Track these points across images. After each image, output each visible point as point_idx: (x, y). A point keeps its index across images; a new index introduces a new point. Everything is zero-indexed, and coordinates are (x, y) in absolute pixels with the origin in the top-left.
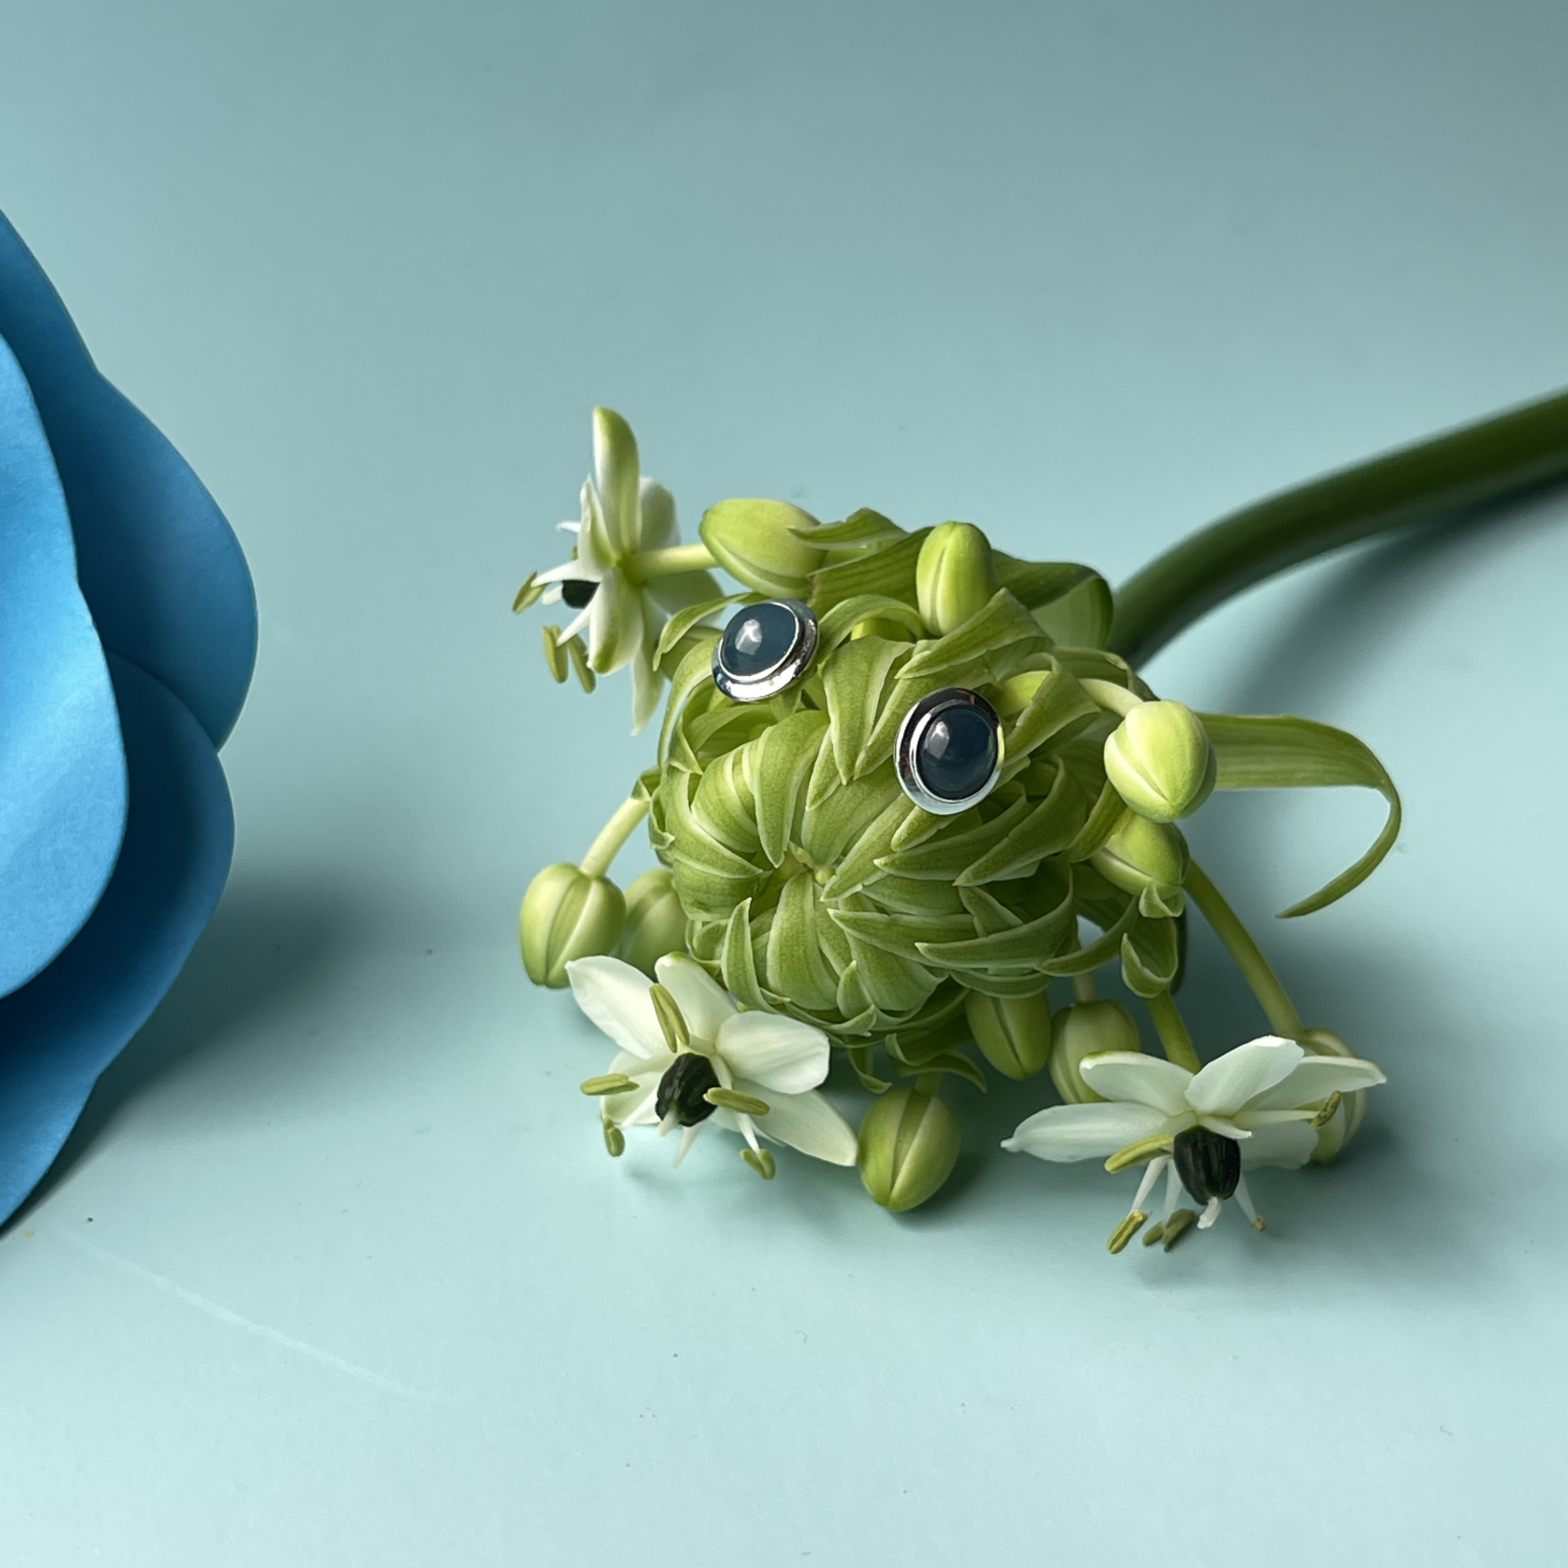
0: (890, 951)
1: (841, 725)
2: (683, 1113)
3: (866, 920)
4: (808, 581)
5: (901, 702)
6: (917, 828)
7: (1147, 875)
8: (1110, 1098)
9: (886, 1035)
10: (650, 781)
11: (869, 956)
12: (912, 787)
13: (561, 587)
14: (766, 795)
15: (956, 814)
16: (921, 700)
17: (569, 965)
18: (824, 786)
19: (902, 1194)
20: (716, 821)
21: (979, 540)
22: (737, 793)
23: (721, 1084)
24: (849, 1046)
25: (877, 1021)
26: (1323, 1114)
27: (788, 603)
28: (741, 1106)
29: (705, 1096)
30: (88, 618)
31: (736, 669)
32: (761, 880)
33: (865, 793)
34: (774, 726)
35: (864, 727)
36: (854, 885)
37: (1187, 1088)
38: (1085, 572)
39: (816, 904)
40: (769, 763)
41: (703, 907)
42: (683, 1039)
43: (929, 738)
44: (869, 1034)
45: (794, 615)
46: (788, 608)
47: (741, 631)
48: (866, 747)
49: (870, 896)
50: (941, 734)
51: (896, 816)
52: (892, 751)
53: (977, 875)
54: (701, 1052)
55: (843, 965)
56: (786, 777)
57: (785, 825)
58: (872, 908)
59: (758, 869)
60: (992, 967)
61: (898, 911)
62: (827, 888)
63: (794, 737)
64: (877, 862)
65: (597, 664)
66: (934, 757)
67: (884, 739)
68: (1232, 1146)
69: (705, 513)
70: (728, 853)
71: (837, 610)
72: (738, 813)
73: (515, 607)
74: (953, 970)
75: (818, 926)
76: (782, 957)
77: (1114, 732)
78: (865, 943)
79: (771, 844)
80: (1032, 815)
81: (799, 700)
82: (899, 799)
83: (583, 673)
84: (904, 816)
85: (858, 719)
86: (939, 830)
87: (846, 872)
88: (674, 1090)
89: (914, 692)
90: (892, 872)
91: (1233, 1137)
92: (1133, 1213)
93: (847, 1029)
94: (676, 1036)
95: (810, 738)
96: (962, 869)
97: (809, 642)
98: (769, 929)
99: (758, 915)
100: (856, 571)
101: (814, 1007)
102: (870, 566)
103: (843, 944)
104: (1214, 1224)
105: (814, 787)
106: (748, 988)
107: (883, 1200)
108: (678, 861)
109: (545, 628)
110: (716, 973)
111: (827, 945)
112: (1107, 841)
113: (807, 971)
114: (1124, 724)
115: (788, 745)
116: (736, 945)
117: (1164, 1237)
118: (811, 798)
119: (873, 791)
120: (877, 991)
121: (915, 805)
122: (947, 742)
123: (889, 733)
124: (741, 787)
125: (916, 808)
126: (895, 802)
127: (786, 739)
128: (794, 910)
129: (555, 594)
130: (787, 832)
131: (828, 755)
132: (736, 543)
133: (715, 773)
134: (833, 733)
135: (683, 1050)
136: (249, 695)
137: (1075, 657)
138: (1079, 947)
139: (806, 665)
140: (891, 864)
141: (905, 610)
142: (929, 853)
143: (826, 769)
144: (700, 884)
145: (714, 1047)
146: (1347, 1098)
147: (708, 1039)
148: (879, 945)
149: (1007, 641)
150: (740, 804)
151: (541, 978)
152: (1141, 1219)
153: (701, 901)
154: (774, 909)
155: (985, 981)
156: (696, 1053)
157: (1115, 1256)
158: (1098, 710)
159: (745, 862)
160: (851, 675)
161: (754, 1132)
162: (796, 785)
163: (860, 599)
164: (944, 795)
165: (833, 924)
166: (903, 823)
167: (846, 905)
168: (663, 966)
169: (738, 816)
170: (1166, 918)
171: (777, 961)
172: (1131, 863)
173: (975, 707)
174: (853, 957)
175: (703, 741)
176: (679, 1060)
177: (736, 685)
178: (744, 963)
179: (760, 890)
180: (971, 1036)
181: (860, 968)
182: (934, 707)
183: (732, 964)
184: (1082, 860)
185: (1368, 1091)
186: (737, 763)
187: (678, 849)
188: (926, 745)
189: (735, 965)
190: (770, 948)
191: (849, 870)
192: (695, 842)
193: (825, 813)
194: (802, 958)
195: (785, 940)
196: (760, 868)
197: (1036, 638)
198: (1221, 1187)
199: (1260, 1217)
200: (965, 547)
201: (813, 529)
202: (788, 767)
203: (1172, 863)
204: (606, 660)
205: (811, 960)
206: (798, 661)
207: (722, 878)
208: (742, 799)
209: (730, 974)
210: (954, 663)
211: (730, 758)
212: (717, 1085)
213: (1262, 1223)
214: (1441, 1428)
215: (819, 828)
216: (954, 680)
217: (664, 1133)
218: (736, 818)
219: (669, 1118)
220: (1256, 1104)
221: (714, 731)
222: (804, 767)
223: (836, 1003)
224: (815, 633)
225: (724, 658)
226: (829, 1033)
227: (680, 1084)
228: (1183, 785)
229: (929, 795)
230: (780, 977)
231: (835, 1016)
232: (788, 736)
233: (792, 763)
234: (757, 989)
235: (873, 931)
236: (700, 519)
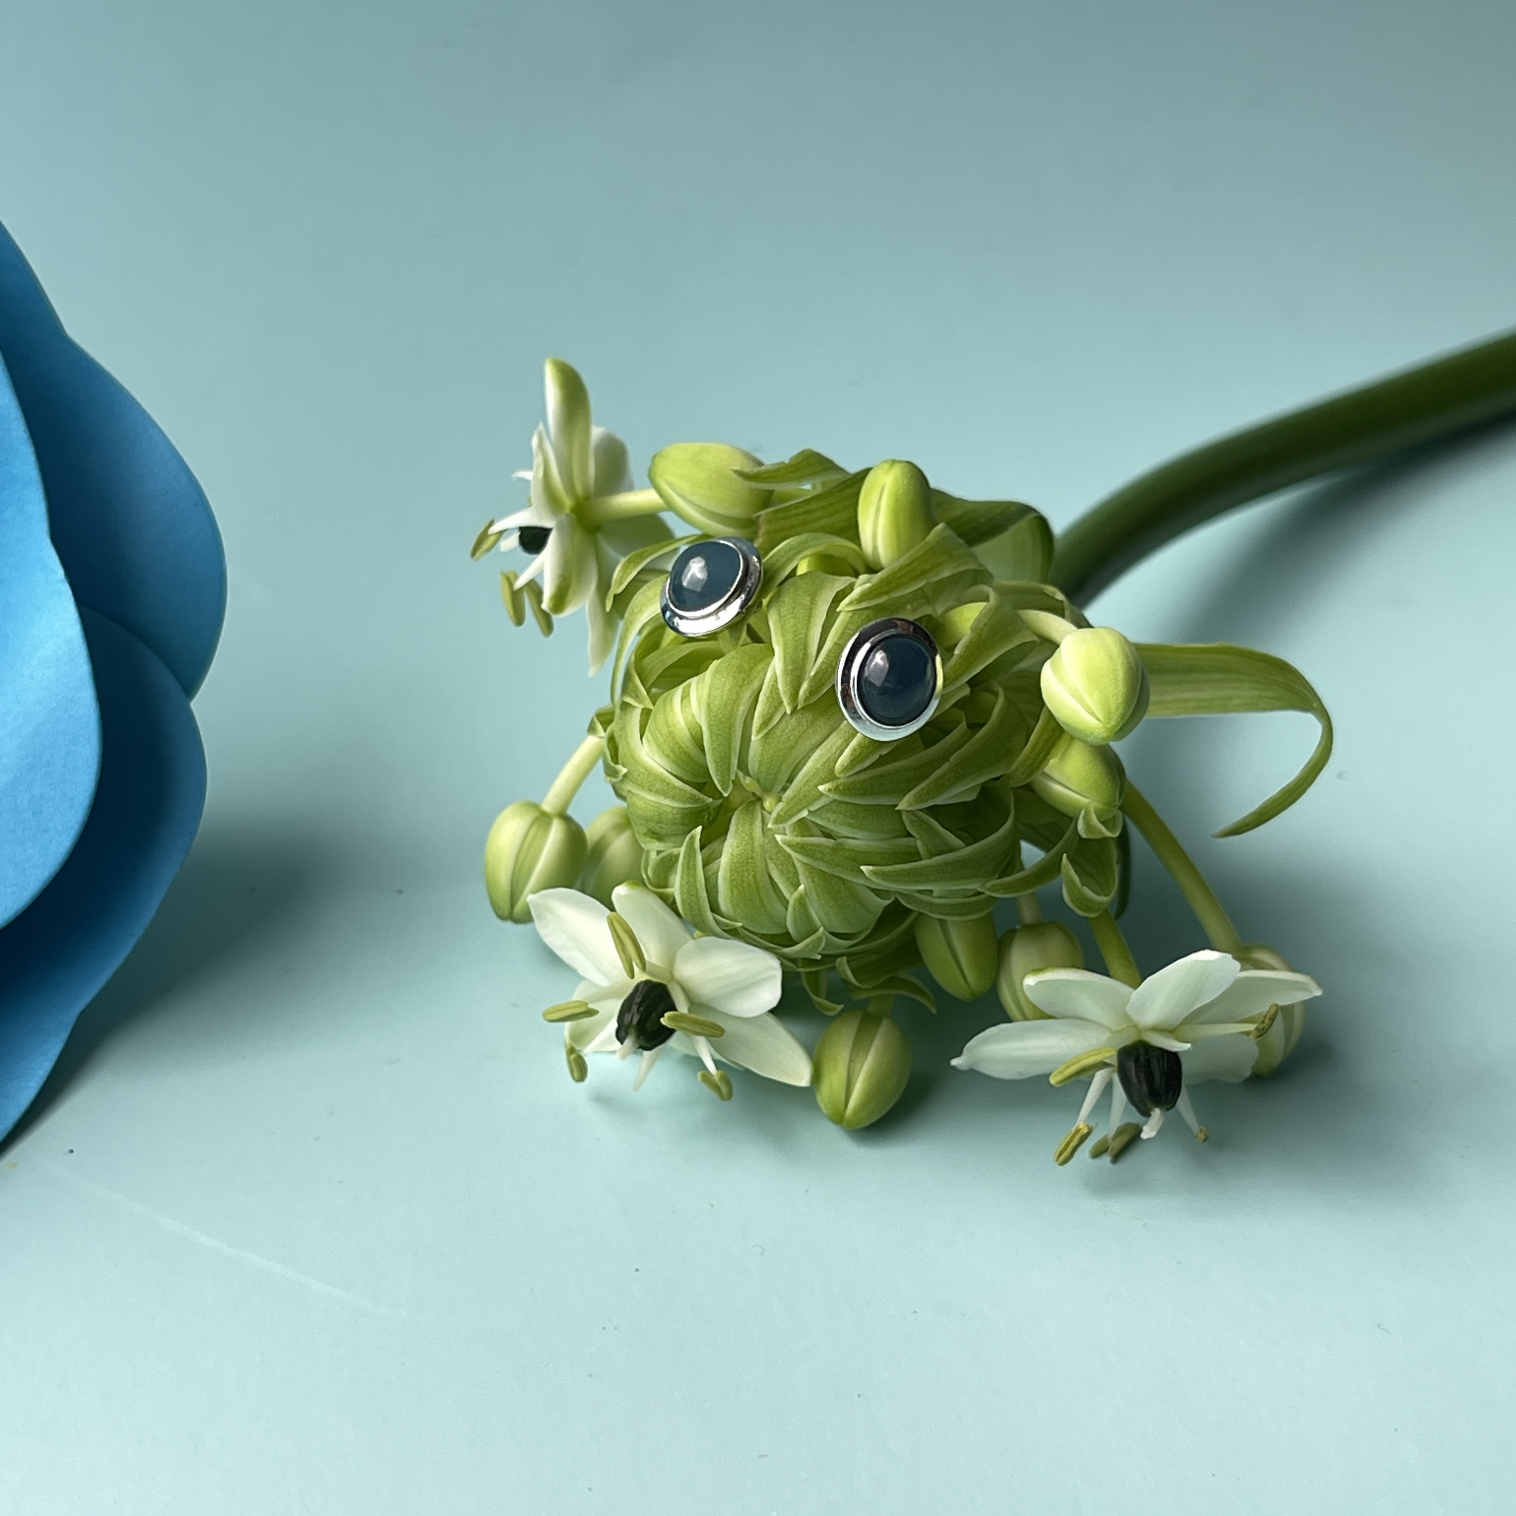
0: (836, 874)
1: (785, 658)
2: (642, 1038)
3: (813, 845)
4: (754, 521)
5: (843, 633)
6: (860, 754)
7: (1084, 796)
8: (1056, 1015)
9: (836, 959)
10: (605, 718)
11: (816, 879)
12: (855, 715)
13: (518, 534)
14: (713, 725)
15: (897, 740)
16: (861, 630)
17: (530, 898)
18: (769, 716)
19: (856, 1112)
20: (666, 752)
21: (918, 478)
22: (686, 725)
23: (678, 1008)
24: (801, 970)
25: (826, 944)
26: (1261, 1027)
27: (734, 541)
28: (698, 1029)
29: (662, 1020)
30: (60, 572)
31: (683, 605)
32: (711, 808)
33: (809, 722)
34: (720, 660)
35: (807, 658)
36: (800, 810)
37: (1127, 1002)
38: (1026, 510)
39: (764, 831)
40: (716, 695)
41: (657, 837)
42: (640, 965)
43: (869, 667)
44: (819, 957)
45: (739, 552)
46: (731, 545)
47: (687, 568)
48: (809, 677)
49: (816, 821)
50: (881, 663)
51: (839, 742)
52: (834, 680)
53: (919, 798)
54: (660, 979)
55: (792, 890)
56: (732, 707)
57: (733, 756)
58: (819, 833)
59: (707, 798)
60: (936, 888)
61: (842, 835)
62: (774, 815)
63: (739, 669)
64: (821, 788)
65: (551, 606)
66: (874, 685)
67: (826, 669)
68: (1173, 1058)
69: (654, 457)
70: (679, 783)
71: (782, 548)
72: (688, 744)
73: (473, 554)
74: (900, 893)
75: (767, 852)
76: (735, 883)
77: (1051, 659)
78: (813, 868)
79: (719, 773)
80: (972, 741)
81: (744, 634)
82: (842, 726)
83: (540, 617)
84: (847, 742)
85: (801, 650)
86: (880, 756)
87: (792, 799)
88: (633, 1015)
89: (855, 623)
90: (836, 797)
91: (1174, 1050)
92: (1079, 1125)
93: (798, 952)
94: (634, 964)
95: (755, 669)
96: (904, 793)
97: (753, 577)
98: (720, 856)
99: (709, 843)
100: (801, 510)
101: (764, 932)
102: (814, 506)
103: (791, 869)
104: (1156, 1135)
105: (759, 717)
106: (701, 914)
107: (838, 1119)
108: (631, 792)
109: (502, 573)
110: (671, 900)
111: (776, 871)
112: (1046, 765)
113: (757, 896)
114: (1059, 652)
115: (734, 677)
116: (688, 873)
117: (1109, 1150)
118: (756, 728)
119: (816, 719)
120: (825, 914)
121: (857, 732)
122: (886, 671)
123: (831, 664)
124: (690, 719)
125: (859, 735)
126: (838, 730)
127: (732, 671)
128: (744, 837)
129: (512, 542)
130: (735, 761)
131: (773, 685)
132: (684, 485)
133: (664, 706)
134: (777, 665)
135: (641, 977)
136: (219, 647)
137: (1015, 591)
138: (1022, 868)
139: (751, 599)
140: (835, 790)
141: (847, 547)
142: (871, 779)
143: (770, 699)
144: (652, 814)
145: (671, 973)
146: (1287, 1011)
147: (664, 966)
148: (825, 869)
149: (946, 574)
150: (689, 736)
151: (506, 913)
152: (1086, 1131)
153: (653, 830)
154: (724, 837)
155: (931, 904)
156: (654, 980)
157: (1061, 1167)
158: (1036, 639)
159: (695, 792)
160: (794, 608)
161: (712, 1055)
162: (742, 715)
163: (803, 537)
164: (886, 722)
165: (782, 850)
166: (846, 751)
167: (794, 830)
168: (619, 895)
169: (687, 747)
170: (1106, 839)
171: (728, 886)
172: (1069, 785)
173: (914, 636)
174: (801, 881)
175: (654, 678)
176: (637, 987)
177: (684, 621)
178: (697, 889)
179: (711, 819)
180: (920, 960)
181: (809, 893)
182: (873, 636)
183: (685, 891)
184: (1022, 784)
185: (1306, 1003)
186: (685, 696)
187: (631, 781)
188: (866, 674)
189: (688, 891)
190: (721, 873)
191: (795, 796)
192: (646, 773)
193: (771, 741)
194: (752, 883)
195: (735, 866)
196: (710, 797)
197: (975, 570)
198: (1163, 1099)
199: (1203, 1128)
200: (903, 483)
201: (756, 469)
202: (734, 698)
203: (1109, 784)
204: (560, 601)
205: (761, 885)
206: (743, 596)
207: (674, 808)
208: (691, 731)
209: (683, 901)
210: (894, 595)
211: (680, 690)
212: (673, 1008)
213: (1204, 1133)
214: (1379, 1326)
215: (765, 756)
216: (893, 612)
217: (624, 1057)
218: (685, 749)
219: (628, 1042)
220: (1195, 1018)
221: (664, 668)
222: (750, 697)
223: (786, 928)
224: (759, 569)
225: (672, 595)
226: (781, 957)
227: (638, 1010)
228: (1117, 707)
229: (870, 722)
230: (731, 902)
231: (786, 940)
232: (734, 669)
233: (738, 694)
234: (710, 915)
235: (819, 856)
236: (649, 463)
